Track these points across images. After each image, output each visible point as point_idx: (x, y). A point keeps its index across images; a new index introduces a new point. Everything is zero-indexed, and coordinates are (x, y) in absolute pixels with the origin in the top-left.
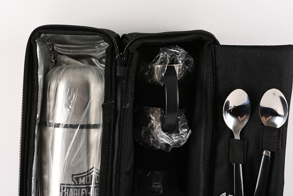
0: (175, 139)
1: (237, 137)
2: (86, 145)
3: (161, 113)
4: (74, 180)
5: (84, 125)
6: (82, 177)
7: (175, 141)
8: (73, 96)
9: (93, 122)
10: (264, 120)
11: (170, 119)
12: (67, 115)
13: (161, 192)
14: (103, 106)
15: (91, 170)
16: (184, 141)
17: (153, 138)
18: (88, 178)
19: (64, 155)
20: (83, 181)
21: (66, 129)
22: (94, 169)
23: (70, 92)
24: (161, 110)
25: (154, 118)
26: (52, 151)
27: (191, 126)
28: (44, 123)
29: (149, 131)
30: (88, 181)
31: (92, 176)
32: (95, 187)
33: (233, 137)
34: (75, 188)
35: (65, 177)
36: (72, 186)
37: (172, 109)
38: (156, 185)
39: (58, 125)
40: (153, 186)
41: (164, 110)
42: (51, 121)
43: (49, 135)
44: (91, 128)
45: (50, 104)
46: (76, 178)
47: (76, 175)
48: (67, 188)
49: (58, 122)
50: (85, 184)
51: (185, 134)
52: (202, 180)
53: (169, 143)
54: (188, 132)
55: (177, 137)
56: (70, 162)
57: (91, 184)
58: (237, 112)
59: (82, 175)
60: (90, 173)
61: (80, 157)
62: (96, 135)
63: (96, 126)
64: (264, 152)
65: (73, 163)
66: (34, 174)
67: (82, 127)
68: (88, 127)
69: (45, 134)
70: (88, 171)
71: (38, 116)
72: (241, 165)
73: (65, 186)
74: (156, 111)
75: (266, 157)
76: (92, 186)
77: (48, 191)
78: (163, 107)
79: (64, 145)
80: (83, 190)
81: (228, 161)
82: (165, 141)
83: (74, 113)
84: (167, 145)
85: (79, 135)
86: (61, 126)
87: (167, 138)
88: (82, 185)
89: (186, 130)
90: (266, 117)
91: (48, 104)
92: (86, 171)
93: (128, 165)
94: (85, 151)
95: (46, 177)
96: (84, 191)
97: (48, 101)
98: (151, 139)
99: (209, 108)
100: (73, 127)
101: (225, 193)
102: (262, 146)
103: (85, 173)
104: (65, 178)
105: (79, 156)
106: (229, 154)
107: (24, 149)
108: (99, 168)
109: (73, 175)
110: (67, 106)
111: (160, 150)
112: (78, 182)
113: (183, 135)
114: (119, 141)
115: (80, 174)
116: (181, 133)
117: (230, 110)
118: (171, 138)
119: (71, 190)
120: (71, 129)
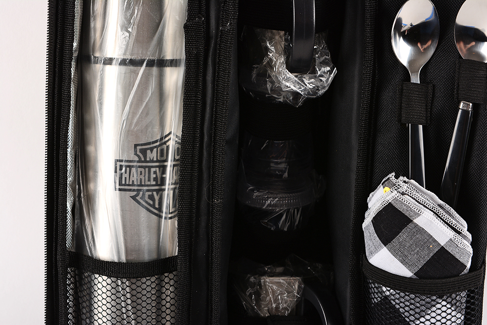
0: (309, 83)
1: (415, 79)
2: (157, 94)
3: (286, 40)
4: (138, 153)
5: (154, 61)
6: (151, 149)
7: (310, 86)
8: (134, 10)
9: (169, 56)
10: (462, 48)
11: (301, 50)
12: (125, 43)
13: (286, 175)
14: (187, 28)
15: (166, 136)
16: (324, 88)
17: (273, 82)
18: (162, 150)
19: (120, 111)
20: (153, 155)
21: (123, 68)
22: (172, 136)
23: (128, 7)
24: (285, 34)
25: (272, 48)
26: (101, 104)
27: (335, 62)
28: (85, 58)
29: (265, 73)
30: (162, 155)
31: (168, 147)
32: (174, 166)
33: (408, 78)
34: (140, 167)
35: (123, 148)
36: (135, 164)
37: (304, 32)
38: (277, 163)
39: (109, 61)
40: (272, 165)
41: (291, 34)
42: (97, 55)
43: (95, 78)
44: (165, 66)
45: (96, 24)
46: (142, 149)
47: (142, 145)
48: (127, 167)
49: (109, 56)
50: (157, 161)
51: (326, 75)
52: (355, 154)
53: (298, 91)
54: (331, 72)
55: (312, 80)
56: (131, 124)
57: (166, 161)
58: (414, 35)
59: (152, 146)
60: (165, 143)
61: (147, 114)
62: (174, 78)
63: (174, 63)
64: (462, 104)
65: (136, 125)
66: (70, 143)
67: (151, 64)
68: (162, 63)
69: (88, 77)
70: (161, 139)
71: (75, 44)
72: (421, 127)
73: (123, 164)
74: (277, 37)
75: (465, 112)
76: (169, 164)
77: (96, 171)
78: (288, 29)
79: (120, 95)
80: (153, 170)
81: (400, 121)
82: (292, 87)
83: (137, 40)
84: (296, 95)
85: (146, 77)
86: (114, 62)
87: (295, 83)
88: (152, 161)
89: (328, 68)
90: (466, 43)
91: (92, 25)
92: (159, 138)
93: (229, 128)
94: (157, 104)
95: (91, 149)
96: (155, 173)
97: (92, 19)
98: (269, 86)
99: (368, 29)
100: (134, 63)
101: (394, 174)
102: (458, 94)
103: (156, 141)
104: (123, 150)
105: (146, 112)
106: (400, 108)
107: (53, 101)
108: (180, 134)
109: (136, 146)
110: (125, 28)
111: (284, 105)
112: (145, 157)
113: (322, 76)
114: (213, 88)
115: (149, 144)
116: (319, 73)
117: (404, 31)
118: (303, 81)
119: (134, 170)
120: (132, 68)
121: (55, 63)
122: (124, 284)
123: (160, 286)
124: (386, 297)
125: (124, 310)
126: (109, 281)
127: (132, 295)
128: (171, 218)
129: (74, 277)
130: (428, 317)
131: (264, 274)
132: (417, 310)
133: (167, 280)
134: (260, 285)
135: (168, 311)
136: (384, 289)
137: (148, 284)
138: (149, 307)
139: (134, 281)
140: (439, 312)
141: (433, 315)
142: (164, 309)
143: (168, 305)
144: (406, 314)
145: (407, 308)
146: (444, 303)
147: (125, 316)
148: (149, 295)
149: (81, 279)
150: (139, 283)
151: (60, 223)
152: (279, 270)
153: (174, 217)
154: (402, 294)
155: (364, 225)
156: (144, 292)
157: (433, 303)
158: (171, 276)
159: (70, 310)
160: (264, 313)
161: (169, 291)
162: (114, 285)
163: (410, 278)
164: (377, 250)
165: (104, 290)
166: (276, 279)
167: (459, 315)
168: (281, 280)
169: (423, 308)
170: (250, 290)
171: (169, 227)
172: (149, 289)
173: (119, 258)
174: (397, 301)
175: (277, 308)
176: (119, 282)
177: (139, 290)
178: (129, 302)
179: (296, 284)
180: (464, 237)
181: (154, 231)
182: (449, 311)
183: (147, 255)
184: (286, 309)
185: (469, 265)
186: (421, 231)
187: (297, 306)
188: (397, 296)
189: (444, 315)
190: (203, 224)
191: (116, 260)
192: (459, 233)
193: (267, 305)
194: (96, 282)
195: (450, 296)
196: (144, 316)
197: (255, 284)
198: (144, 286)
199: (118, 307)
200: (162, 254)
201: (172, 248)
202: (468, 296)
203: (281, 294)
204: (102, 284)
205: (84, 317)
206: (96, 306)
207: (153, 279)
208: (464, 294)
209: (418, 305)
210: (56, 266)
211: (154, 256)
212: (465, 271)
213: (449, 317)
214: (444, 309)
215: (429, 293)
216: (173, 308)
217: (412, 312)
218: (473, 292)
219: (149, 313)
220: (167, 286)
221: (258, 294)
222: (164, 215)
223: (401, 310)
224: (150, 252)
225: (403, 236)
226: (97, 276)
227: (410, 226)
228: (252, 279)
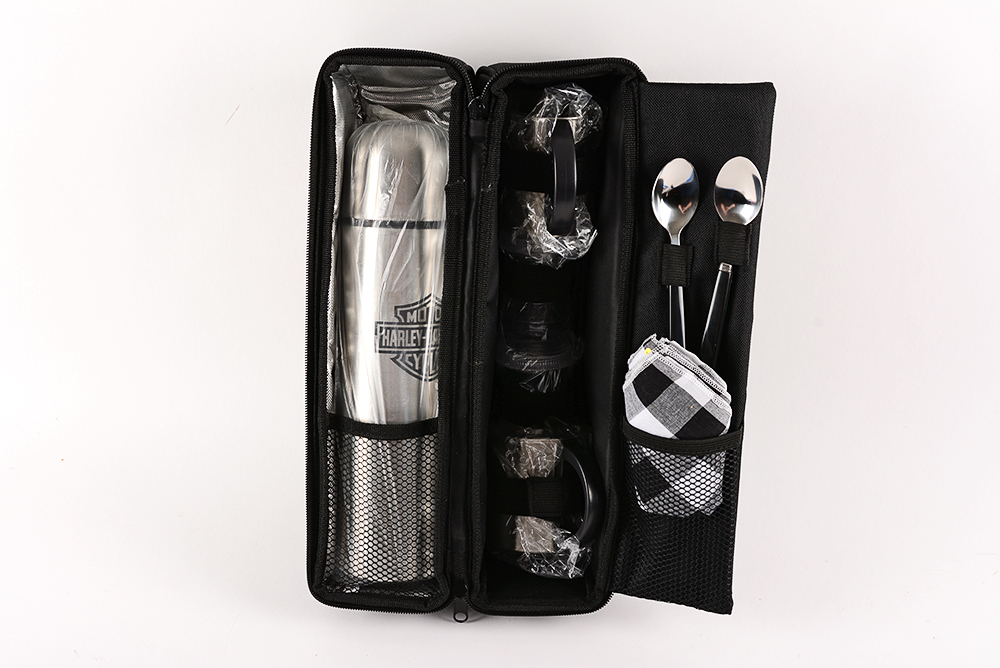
0: (570, 245)
1: (676, 241)
2: (418, 256)
3: (546, 202)
4: (399, 315)
5: (414, 222)
6: (412, 311)
7: (572, 248)
8: (394, 172)
9: (429, 219)
10: (723, 212)
11: (562, 211)
12: (385, 205)
13: (545, 337)
14: (447, 188)
15: (426, 298)
16: (584, 250)
17: (533, 244)
18: (422, 312)
19: (381, 271)
20: (413, 317)
21: (383, 230)
22: (431, 298)
23: (389, 169)
24: (545, 196)
25: (533, 210)
26: (361, 266)
27: (596, 223)
28: (345, 220)
29: (525, 236)
30: (422, 317)
31: (428, 309)
32: (434, 328)
33: (669, 240)
34: (400, 329)
35: (383, 311)
36: (395, 326)
37: (566, 193)
38: (536, 325)
39: (369, 223)
40: (531, 327)
41: (552, 197)
42: (357, 217)
43: (355, 240)
44: (425, 228)
45: (356, 186)
46: (402, 312)
47: (402, 307)
48: (387, 329)
49: (369, 218)
50: (417, 323)
51: (586, 236)
52: (615, 316)
53: (559, 253)
54: (591, 233)
55: (573, 242)
56: (391, 286)
57: (426, 323)
58: (675, 197)
59: (412, 308)
60: (425, 305)
61: (407, 276)
62: (435, 240)
63: (434, 225)
64: (721, 266)
65: (396, 287)
66: (330, 306)
67: (411, 226)
68: (422, 225)
69: (348, 239)
70: (421, 301)
71: (336, 207)
72: (681, 288)
73: (383, 325)
74: (537, 199)
75: (725, 274)
76: (429, 326)
77: (356, 334)
78: (549, 191)
79: (380, 257)
80: (413, 332)
81: (660, 282)
82: (553, 249)
83: (397, 202)
84: (556, 256)
85: (406, 239)
86: (374, 224)
87: (555, 244)
88: (412, 323)
89: (589, 231)
90: (726, 206)
91: (352, 187)
92: (419, 300)
93: (490, 290)
94: (417, 264)
95: (350, 311)
96: (415, 334)
97: (352, 181)
98: (529, 248)
99: (629, 191)
100: (393, 224)
101: (655, 335)
102: (717, 255)
103: (416, 303)
104: (383, 312)
105: (406, 274)
106: (661, 270)
107: (314, 264)
108: (440, 297)
109: (396, 308)
110: (385, 190)
111: (544, 266)
112: (405, 319)
113: (583, 238)
114: (474, 249)
115: (409, 306)
116: (580, 235)
117: (665, 193)
118: (563, 243)
119: (394, 332)
120: (392, 229)
121: (316, 225)
122: (384, 446)
123: (420, 448)
124: (647, 458)
125: (384, 472)
126: (370, 443)
127: (393, 457)
128: (430, 380)
129: (335, 440)
130: (687, 477)
131: (524, 435)
132: (677, 471)
133: (427, 442)
134: (519, 447)
135: (428, 473)
136: (644, 450)
137: (409, 445)
138: (409, 469)
139: (394, 443)
140: (699, 472)
141: (693, 475)
142: (424, 470)
143: (428, 467)
144: (666, 474)
145: (667, 469)
146: (704, 463)
147: (385, 478)
148: (409, 457)
149: (341, 441)
150: (400, 445)
152: (538, 431)
153: (434, 379)
154: (663, 455)
155: (624, 387)
156: (405, 454)
157: (693, 463)
158: (432, 438)
159: (331, 472)
160: (524, 474)
161: (429, 453)
162: (374, 447)
163: (671, 439)
164: (638, 411)
165: (365, 452)
166: (535, 441)
167: (718, 475)
168: (540, 441)
169: (683, 468)
170: (509, 452)
171: (430, 389)
172: (409, 451)
173: (379, 420)
174: (657, 462)
175: (536, 469)
176: (380, 444)
177: (400, 451)
178: (389, 463)
179: (554, 445)
180: (725, 398)
181: (415, 393)
182: (708, 471)
183: (407, 417)
184: (545, 470)
185: (728, 427)
186: (682, 392)
187: (556, 468)
188: (658, 457)
189: (703, 475)
190: (464, 386)
191: (377, 423)
192: (719, 394)
193: (526, 466)
194: (357, 443)
195: (710, 457)
196: (405, 478)
197: (514, 445)
198: (405, 448)
199: (379, 468)
200: (422, 414)
201: (432, 410)
202: (727, 456)
203: (541, 456)
204: (362, 446)
205: (344, 478)
206: (356, 467)
207: (414, 440)
208: (723, 454)
209: (678, 465)
210: (317, 428)
211: (414, 418)
212: (725, 432)
213: (708, 477)
214: (704, 469)
215: (689, 454)
216: (433, 470)
217: (672, 473)
218: (732, 452)
219: (409, 475)
220: (427, 448)
221: (517, 456)
222: (424, 377)
223: (661, 470)
224: (410, 414)
225: (664, 397)
226: (357, 438)
227: (672, 387)
228: (512, 441)
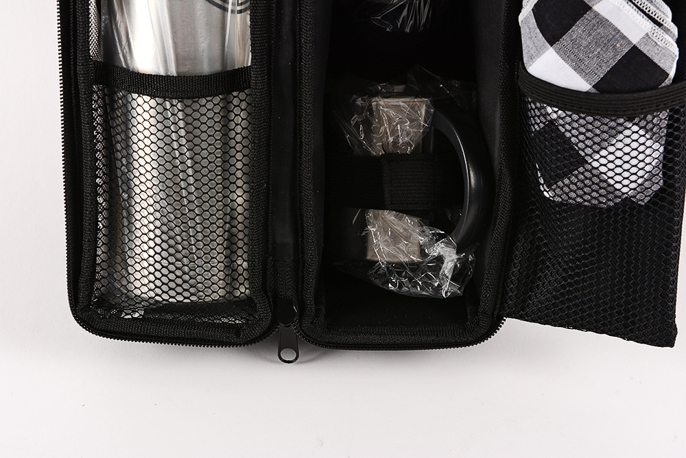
122: (176, 107)
123: (226, 110)
124: (552, 122)
125: (175, 145)
126: (153, 103)
127: (187, 124)
128: (240, 12)
129: (104, 99)
130: (611, 149)
131: (377, 94)
132: (597, 139)
133: (236, 101)
134: (370, 109)
135: (239, 147)
136: (549, 110)
137: (209, 107)
138: (211, 140)
139: (189, 102)
140: (628, 141)
141: (620, 145)
142: (232, 143)
143: (239, 138)
144: (581, 145)
145: (582, 137)
146: (635, 128)
147: (177, 154)
148: (210, 123)
149: (113, 101)
150: (196, 106)
151: (80, 19)
152: (399, 88)
153: (245, 10)
154: (575, 117)
155: (521, 18)
156: (204, 119)
157: (620, 128)
158: (242, 96)
159: (99, 146)
160: (377, 150)
161: (240, 119)
162: (160, 109)
163: (587, 93)
164: (539, 52)
165: (146, 116)
166: (393, 101)
167: (656, 146)
168: (400, 102)
169: (605, 136)
170: (355, 118)
171: (238, 24)
172: (210, 114)
173: (167, 69)
174: (568, 127)
175: (395, 143)
176: (168, 105)
177: (196, 115)
178: (182, 132)
179: (422, 108)
180: (667, 31)
181: (217, 30)
182: (642, 140)
183: (207, 65)
184: (408, 144)
185: (672, 73)
186: (603, 22)
187: (423, 139)
188: (568, 119)
189: (635, 145)
190: (287, 19)
191: (162, 73)
192: (660, 25)
193: (382, 138)
194: (134, 104)
195: (644, 118)
196: (205, 153)
197: (362, 108)
198: (203, 110)
199: (167, 140)
200: (229, 64)
201: (242, 56)
202: (670, 117)
203: (402, 122)
204: (143, 108)
205: (119, 155)
206: (135, 139)
207: (217, 100)
208: (664, 115)
209: (598, 132)
210: (76, 82)
211: (217, 67)
212: (668, 82)
213: (642, 148)
214: (635, 136)
215: (613, 113)
216: (245, 142)
217: (588, 142)
218: (677, 112)
219: (211, 149)
220: (237, 111)
221: (368, 124)
222: (230, 7)
223: (573, 140)
224: (211, 60)
225: (577, 30)
226: (135, 96)
227: (588, 15)
228: (359, 102)
